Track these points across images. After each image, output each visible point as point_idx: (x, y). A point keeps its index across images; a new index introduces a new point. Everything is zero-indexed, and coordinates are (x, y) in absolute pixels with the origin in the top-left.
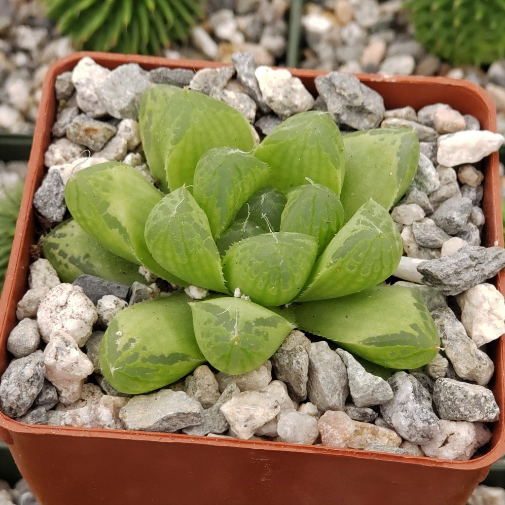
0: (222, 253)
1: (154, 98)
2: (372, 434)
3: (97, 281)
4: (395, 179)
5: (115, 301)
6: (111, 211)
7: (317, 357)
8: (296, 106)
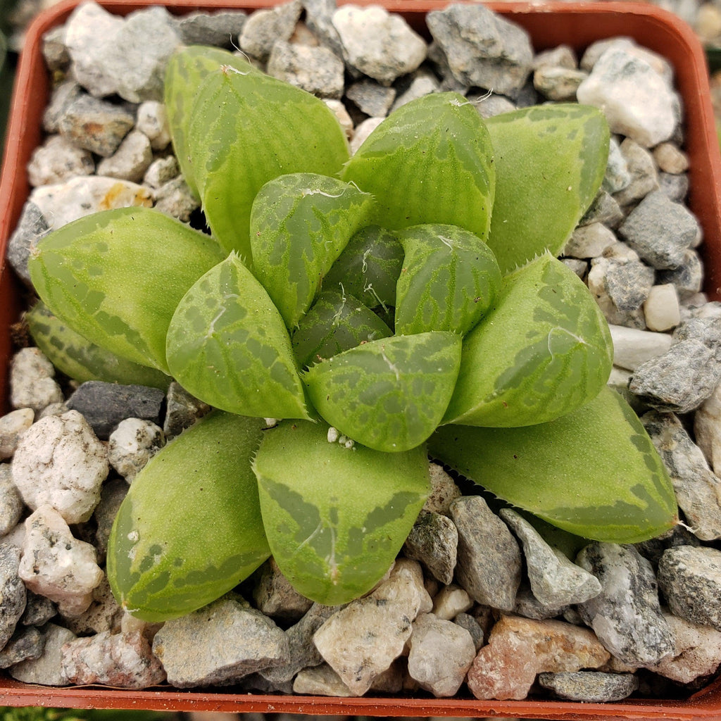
1: (184, 72)
2: (564, 649)
3: (110, 392)
4: (577, 196)
5: (139, 433)
6: (108, 306)
7: (469, 526)
8: (402, 64)
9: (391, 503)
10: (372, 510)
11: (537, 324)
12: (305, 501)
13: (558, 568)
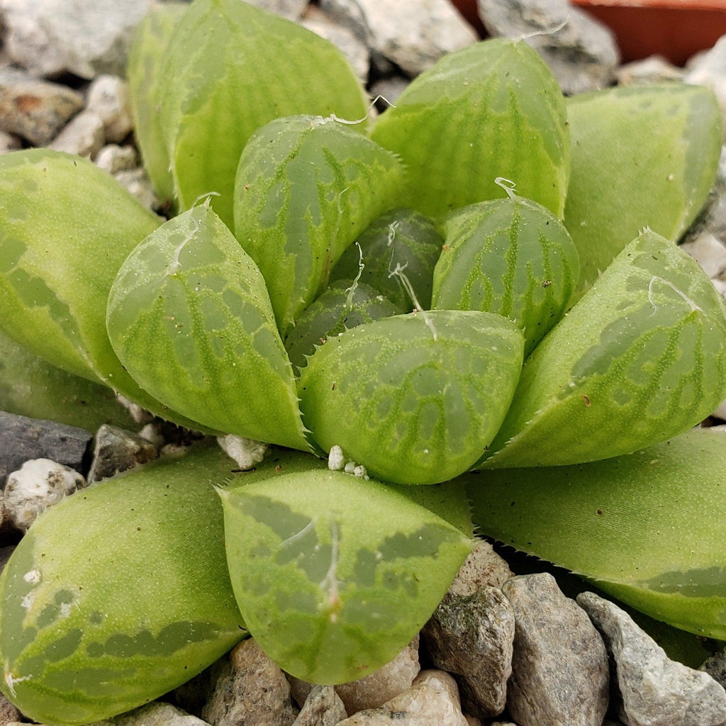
0: (298, 361)
3: (15, 424)
4: (683, 187)
5: (51, 475)
7: (531, 614)
9: (419, 533)
10: (392, 534)
11: (632, 294)
12: (294, 512)
13: (665, 664)
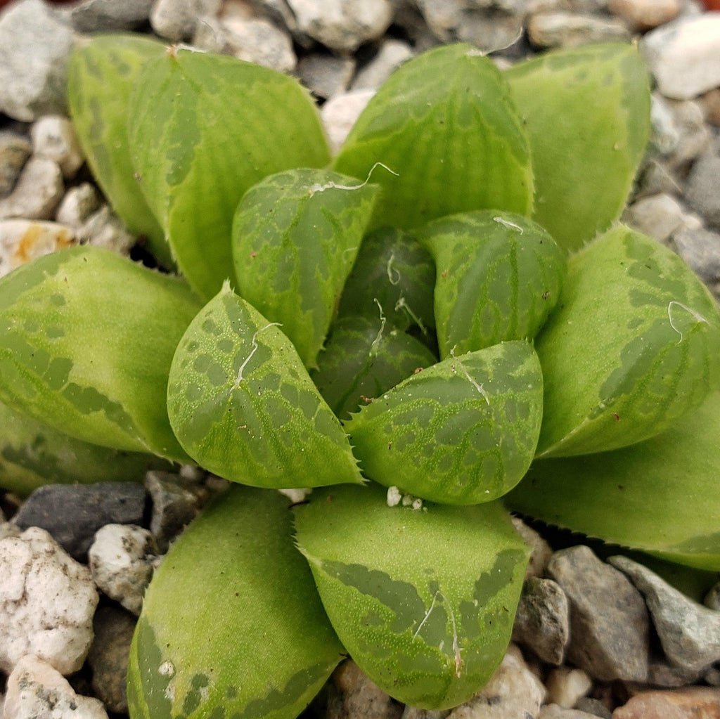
0: (343, 416)
3: (74, 496)
5: (125, 541)
6: (77, 376)
7: (578, 586)
8: (366, 28)
9: (497, 566)
10: (478, 577)
11: (639, 310)
12: (394, 579)
